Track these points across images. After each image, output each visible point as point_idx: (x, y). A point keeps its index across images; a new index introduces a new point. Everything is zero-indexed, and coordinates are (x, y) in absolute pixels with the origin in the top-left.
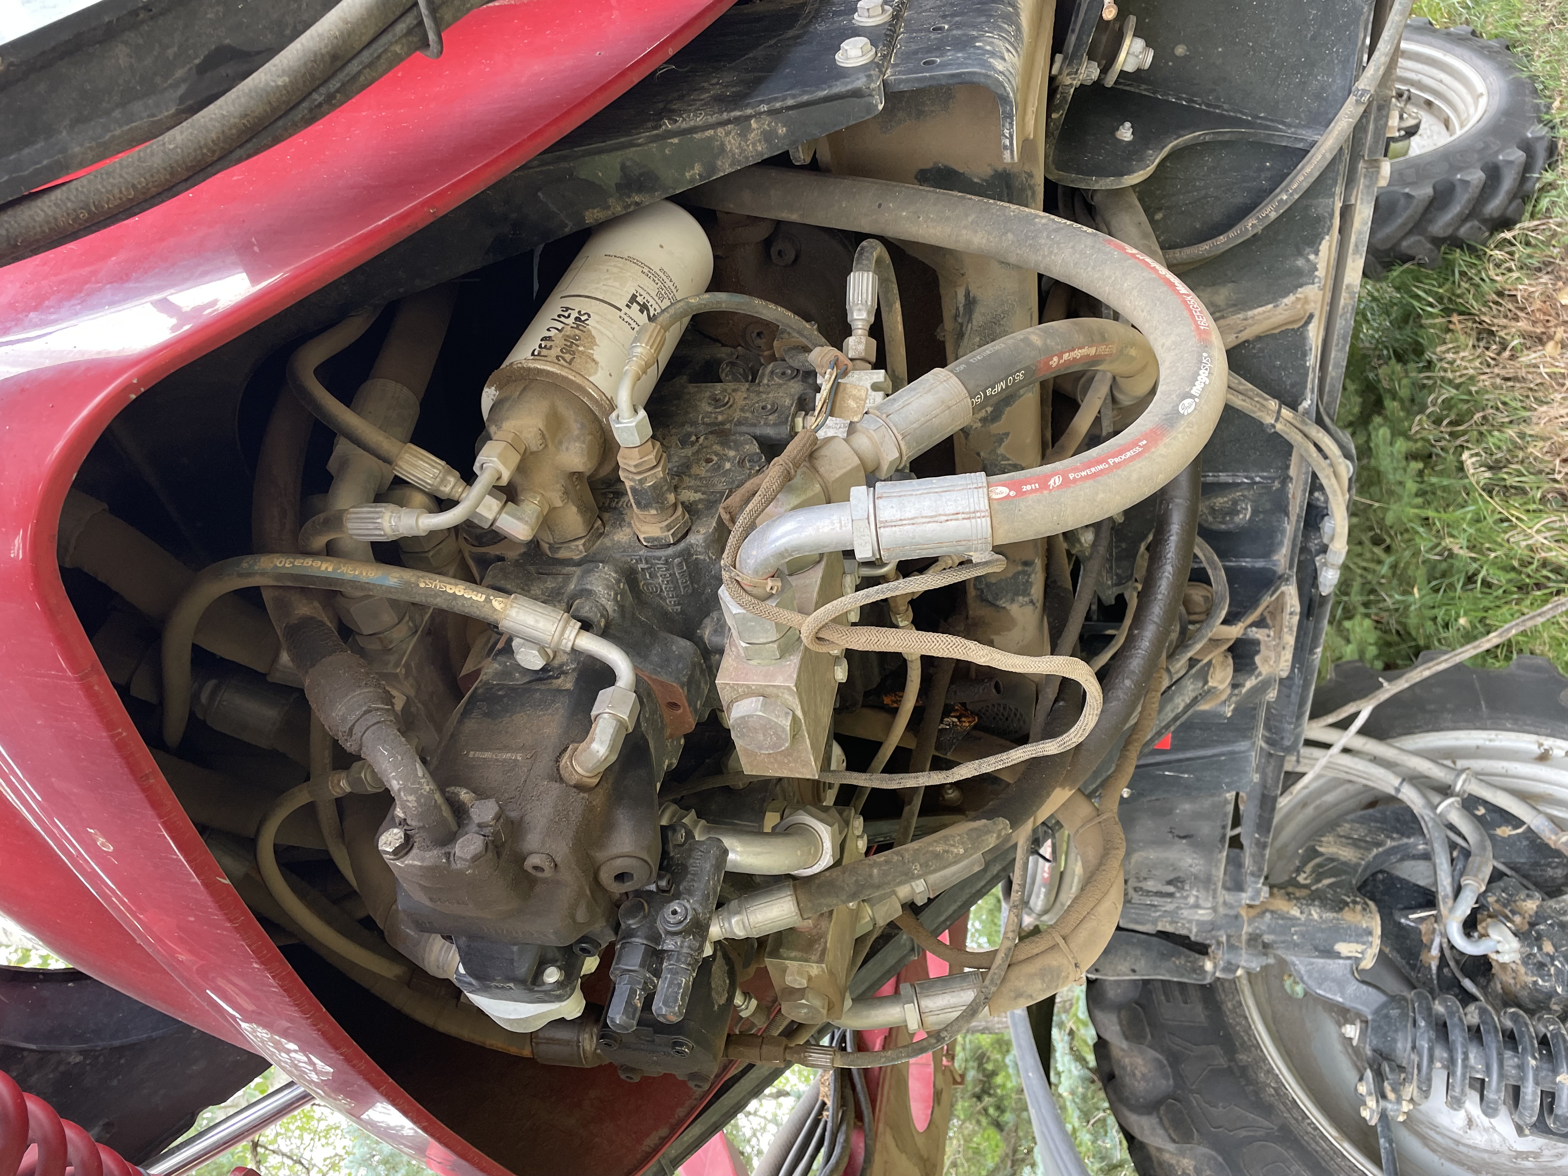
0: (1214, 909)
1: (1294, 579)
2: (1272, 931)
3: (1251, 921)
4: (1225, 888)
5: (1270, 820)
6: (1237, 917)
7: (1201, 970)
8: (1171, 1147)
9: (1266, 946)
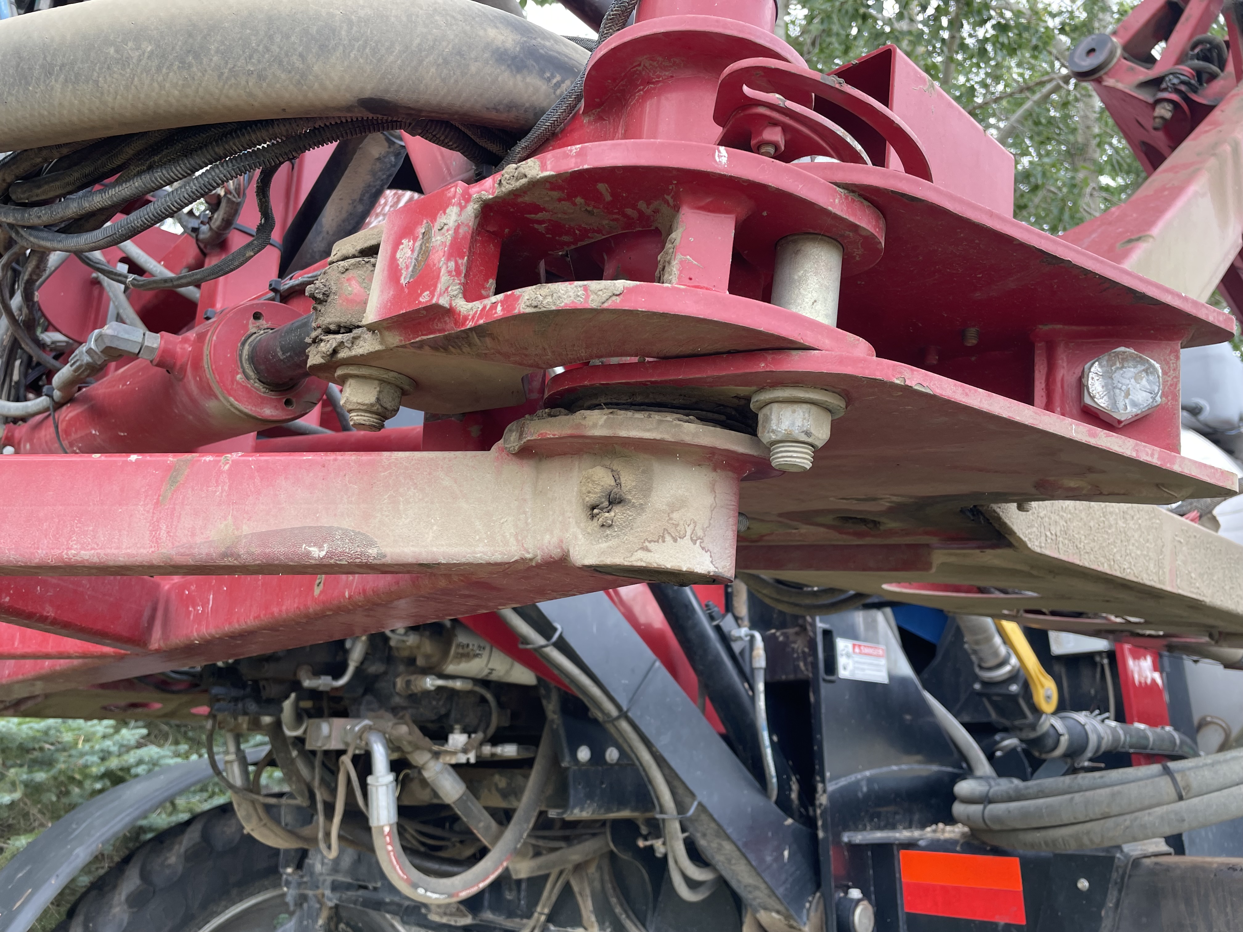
0: (321, 874)
1: (474, 922)
2: (309, 908)
3: (315, 896)
4: (333, 882)
5: (368, 907)
6: (317, 887)
7: (287, 866)
8: (182, 850)
9: (301, 905)
